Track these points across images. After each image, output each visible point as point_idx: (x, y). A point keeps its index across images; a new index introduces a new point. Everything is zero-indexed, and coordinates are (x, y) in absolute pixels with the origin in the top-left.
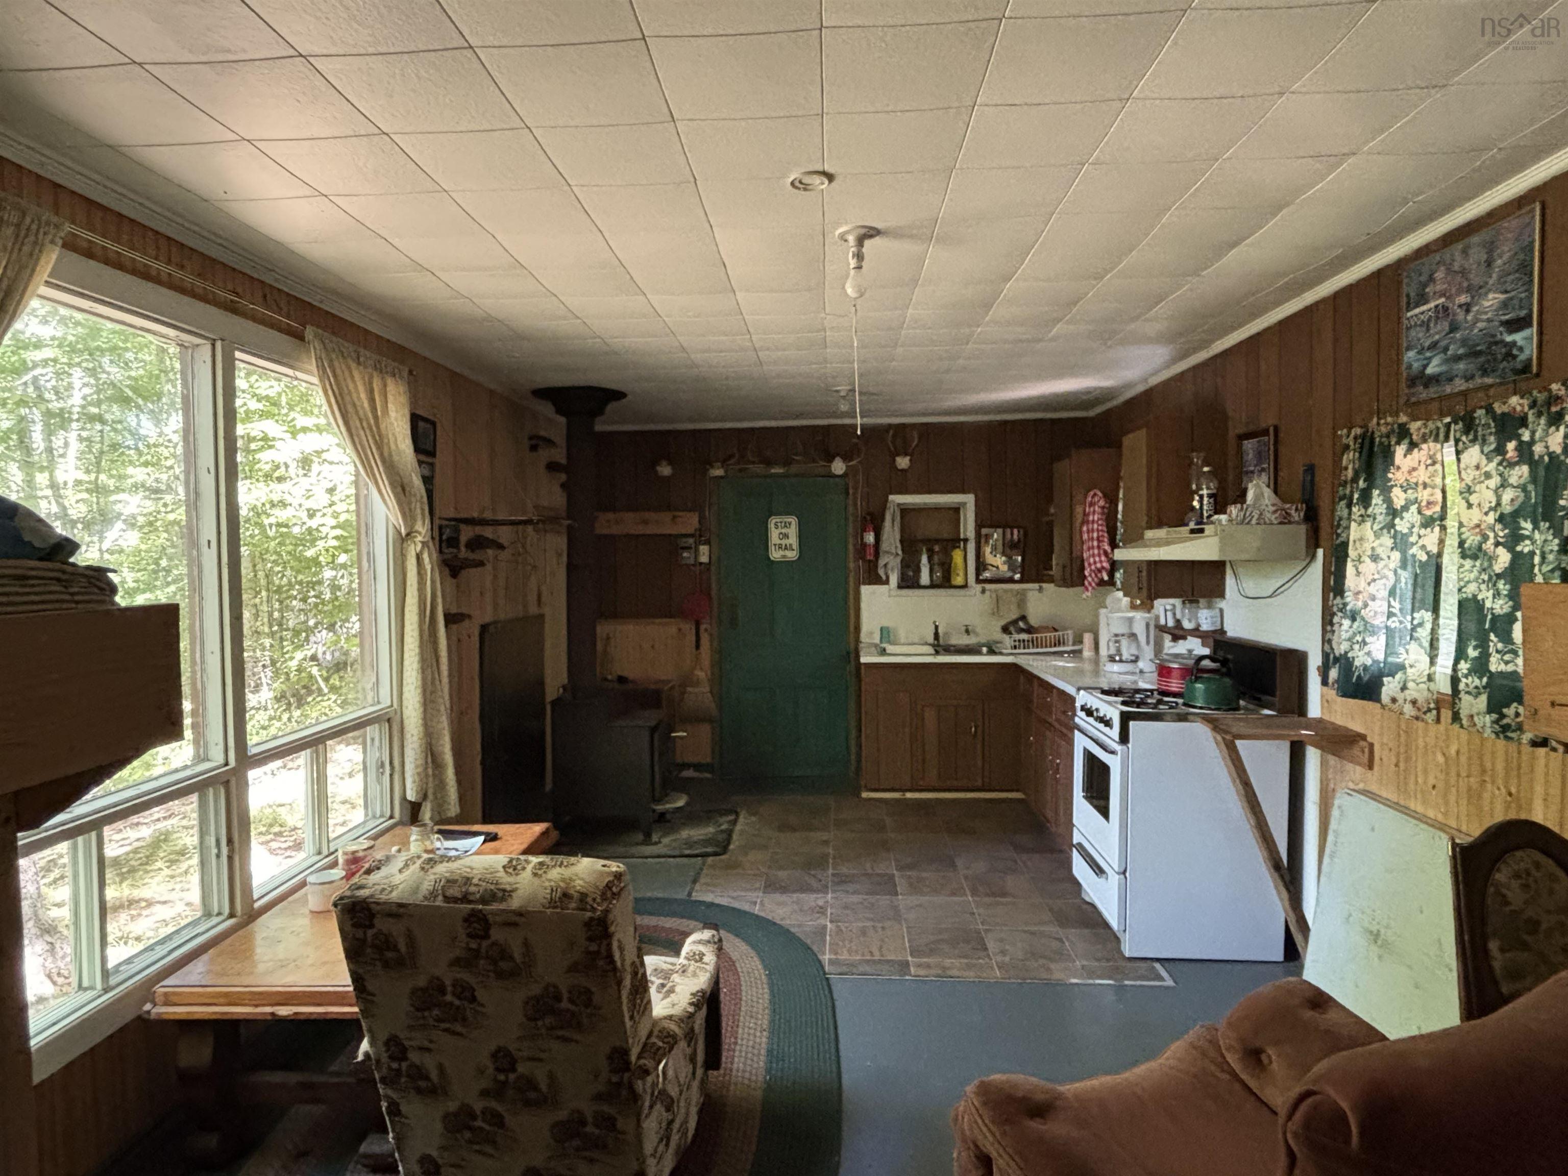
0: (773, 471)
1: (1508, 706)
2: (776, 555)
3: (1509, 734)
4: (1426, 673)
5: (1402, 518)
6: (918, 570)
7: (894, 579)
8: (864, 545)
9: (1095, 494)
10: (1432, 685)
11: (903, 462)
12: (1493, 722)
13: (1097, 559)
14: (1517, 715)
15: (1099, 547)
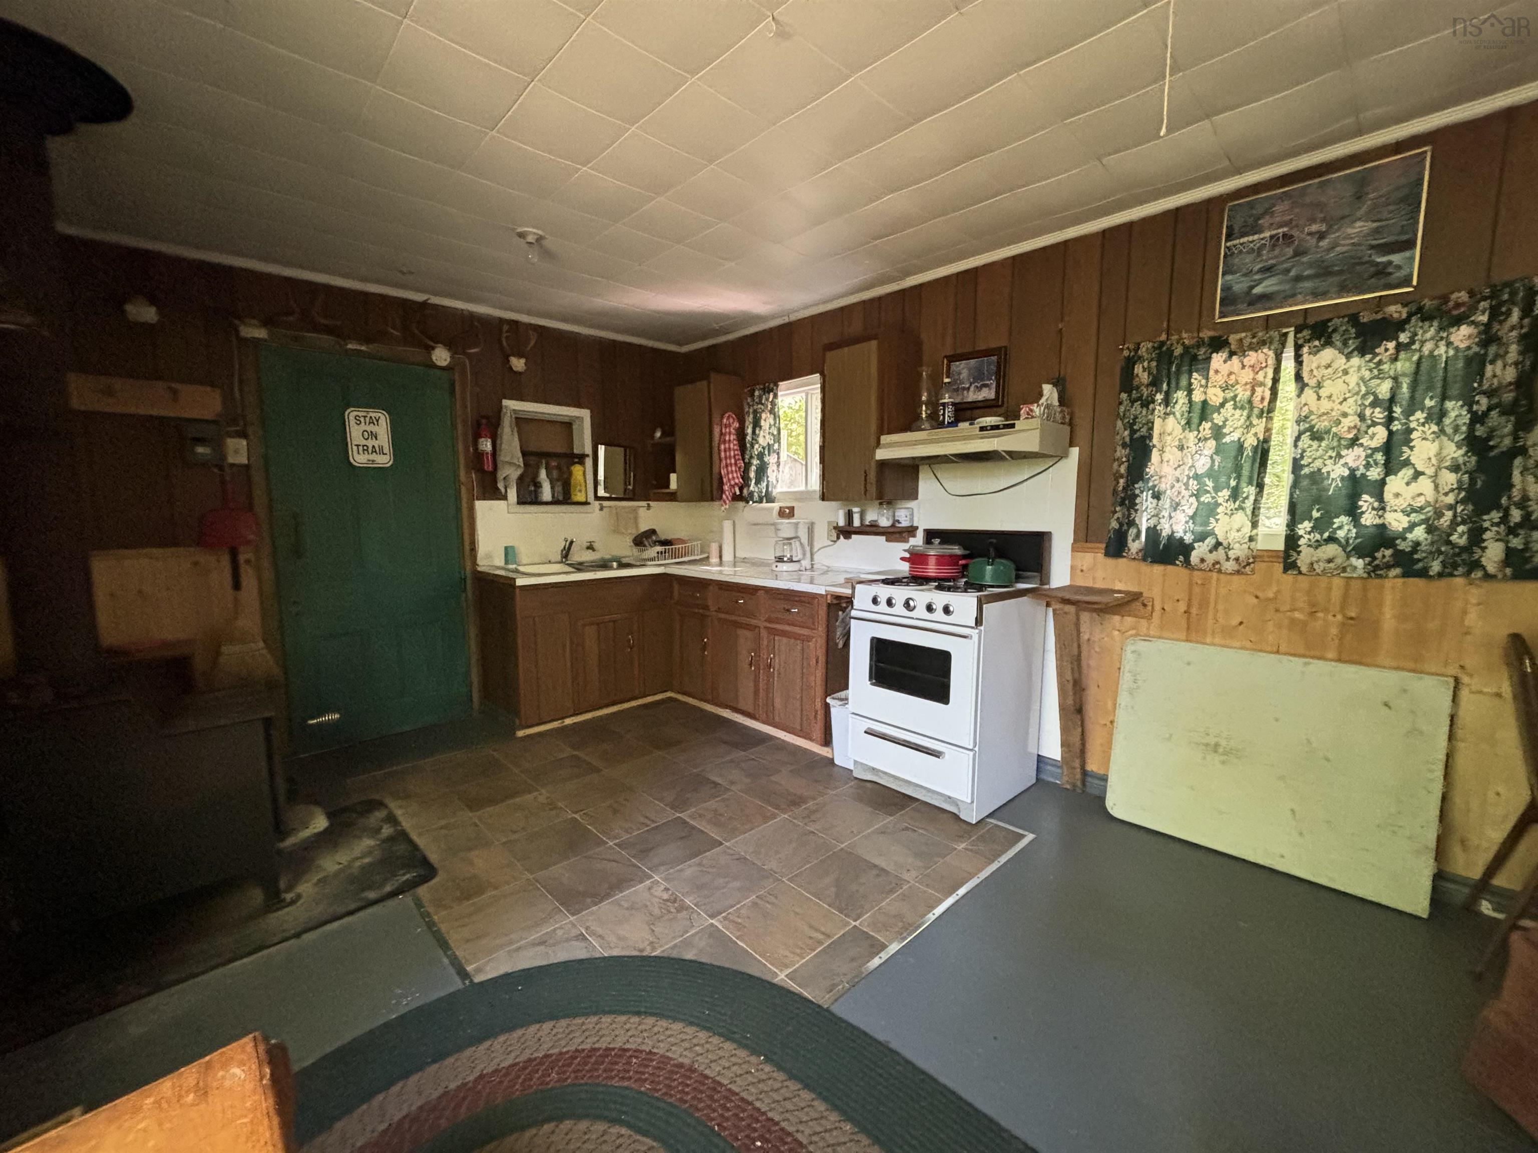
0: (350, 346)
1: (1378, 550)
2: (359, 459)
3: (1379, 572)
4: (1248, 535)
5: (1219, 413)
6: (538, 486)
7: (512, 494)
8: (479, 456)
9: (729, 417)
10: (1253, 545)
11: (518, 364)
12: (1365, 565)
13: (735, 475)
14: (1384, 556)
15: (736, 464)
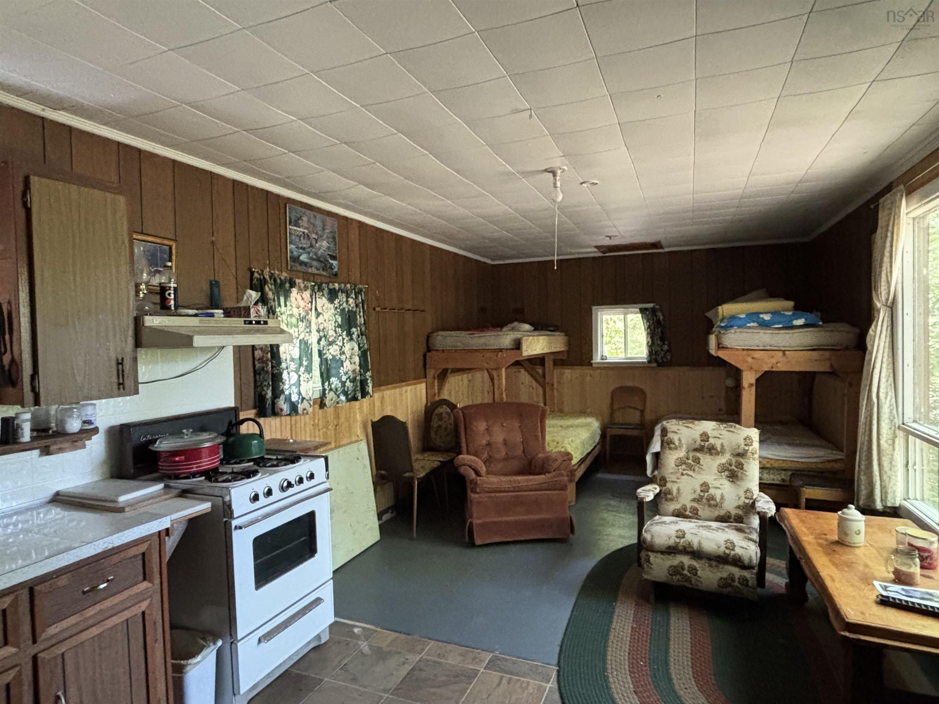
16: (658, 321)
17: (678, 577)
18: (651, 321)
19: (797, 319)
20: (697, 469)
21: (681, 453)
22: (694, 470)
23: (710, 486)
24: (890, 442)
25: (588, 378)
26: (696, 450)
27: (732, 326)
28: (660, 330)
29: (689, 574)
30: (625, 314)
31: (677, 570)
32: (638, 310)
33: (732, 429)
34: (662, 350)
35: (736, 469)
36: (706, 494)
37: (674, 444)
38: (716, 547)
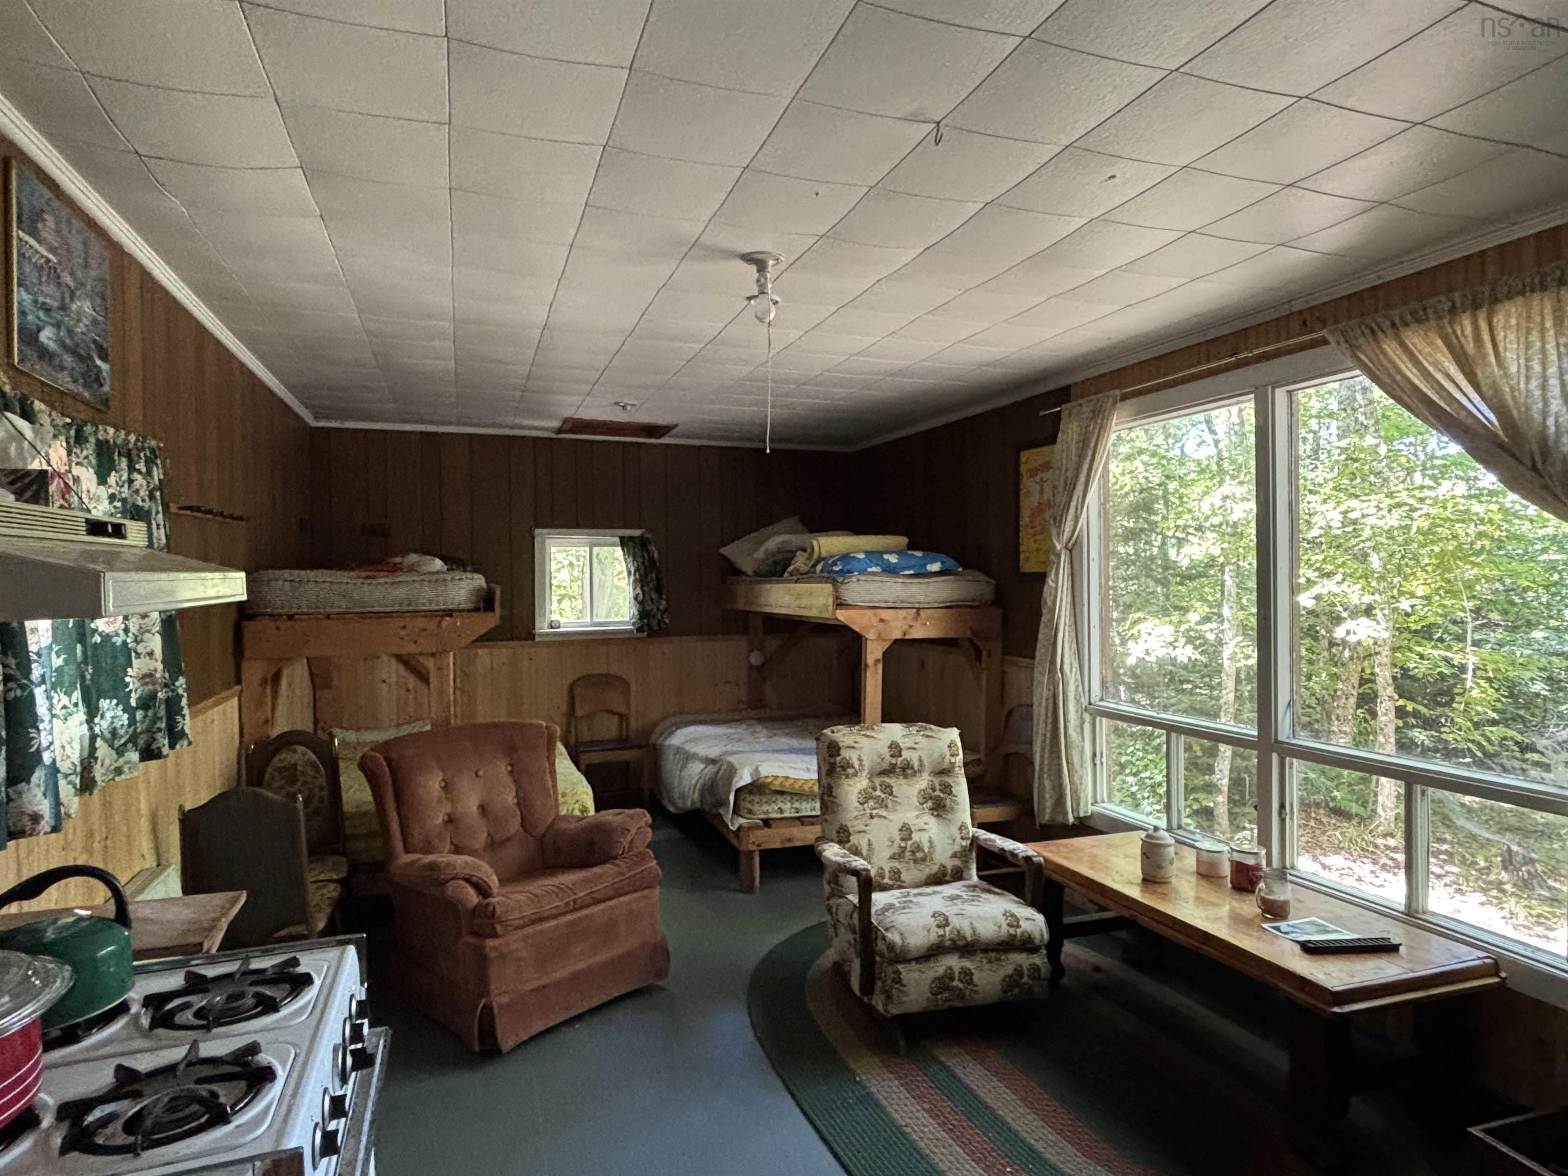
16: (652, 560)
17: (946, 995)
18: (640, 560)
19: (931, 563)
20: (890, 804)
21: (862, 783)
22: (886, 806)
23: (913, 828)
24: (1078, 730)
25: (526, 663)
26: (883, 773)
27: (849, 572)
28: (654, 575)
29: (961, 985)
30: (592, 546)
31: (942, 984)
32: (617, 540)
33: (928, 733)
34: (658, 609)
35: (942, 795)
36: (910, 843)
37: (853, 767)
38: (996, 928)
